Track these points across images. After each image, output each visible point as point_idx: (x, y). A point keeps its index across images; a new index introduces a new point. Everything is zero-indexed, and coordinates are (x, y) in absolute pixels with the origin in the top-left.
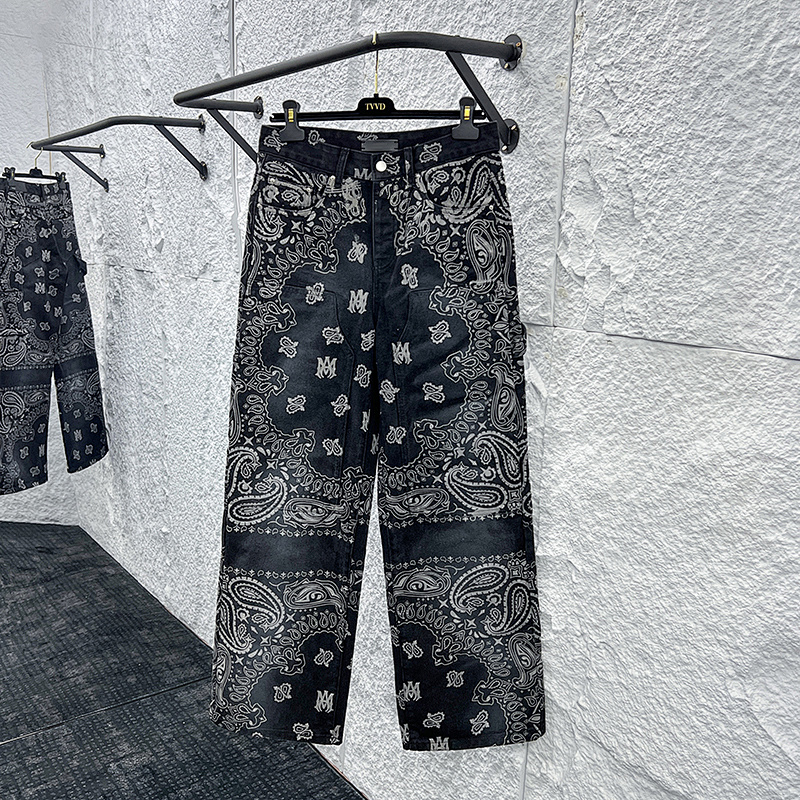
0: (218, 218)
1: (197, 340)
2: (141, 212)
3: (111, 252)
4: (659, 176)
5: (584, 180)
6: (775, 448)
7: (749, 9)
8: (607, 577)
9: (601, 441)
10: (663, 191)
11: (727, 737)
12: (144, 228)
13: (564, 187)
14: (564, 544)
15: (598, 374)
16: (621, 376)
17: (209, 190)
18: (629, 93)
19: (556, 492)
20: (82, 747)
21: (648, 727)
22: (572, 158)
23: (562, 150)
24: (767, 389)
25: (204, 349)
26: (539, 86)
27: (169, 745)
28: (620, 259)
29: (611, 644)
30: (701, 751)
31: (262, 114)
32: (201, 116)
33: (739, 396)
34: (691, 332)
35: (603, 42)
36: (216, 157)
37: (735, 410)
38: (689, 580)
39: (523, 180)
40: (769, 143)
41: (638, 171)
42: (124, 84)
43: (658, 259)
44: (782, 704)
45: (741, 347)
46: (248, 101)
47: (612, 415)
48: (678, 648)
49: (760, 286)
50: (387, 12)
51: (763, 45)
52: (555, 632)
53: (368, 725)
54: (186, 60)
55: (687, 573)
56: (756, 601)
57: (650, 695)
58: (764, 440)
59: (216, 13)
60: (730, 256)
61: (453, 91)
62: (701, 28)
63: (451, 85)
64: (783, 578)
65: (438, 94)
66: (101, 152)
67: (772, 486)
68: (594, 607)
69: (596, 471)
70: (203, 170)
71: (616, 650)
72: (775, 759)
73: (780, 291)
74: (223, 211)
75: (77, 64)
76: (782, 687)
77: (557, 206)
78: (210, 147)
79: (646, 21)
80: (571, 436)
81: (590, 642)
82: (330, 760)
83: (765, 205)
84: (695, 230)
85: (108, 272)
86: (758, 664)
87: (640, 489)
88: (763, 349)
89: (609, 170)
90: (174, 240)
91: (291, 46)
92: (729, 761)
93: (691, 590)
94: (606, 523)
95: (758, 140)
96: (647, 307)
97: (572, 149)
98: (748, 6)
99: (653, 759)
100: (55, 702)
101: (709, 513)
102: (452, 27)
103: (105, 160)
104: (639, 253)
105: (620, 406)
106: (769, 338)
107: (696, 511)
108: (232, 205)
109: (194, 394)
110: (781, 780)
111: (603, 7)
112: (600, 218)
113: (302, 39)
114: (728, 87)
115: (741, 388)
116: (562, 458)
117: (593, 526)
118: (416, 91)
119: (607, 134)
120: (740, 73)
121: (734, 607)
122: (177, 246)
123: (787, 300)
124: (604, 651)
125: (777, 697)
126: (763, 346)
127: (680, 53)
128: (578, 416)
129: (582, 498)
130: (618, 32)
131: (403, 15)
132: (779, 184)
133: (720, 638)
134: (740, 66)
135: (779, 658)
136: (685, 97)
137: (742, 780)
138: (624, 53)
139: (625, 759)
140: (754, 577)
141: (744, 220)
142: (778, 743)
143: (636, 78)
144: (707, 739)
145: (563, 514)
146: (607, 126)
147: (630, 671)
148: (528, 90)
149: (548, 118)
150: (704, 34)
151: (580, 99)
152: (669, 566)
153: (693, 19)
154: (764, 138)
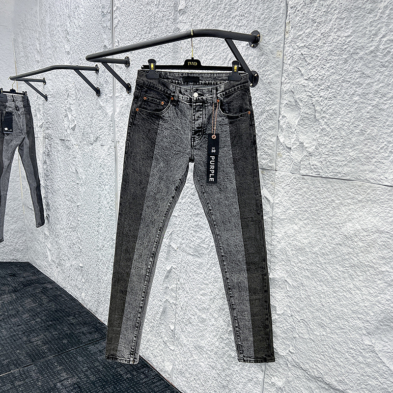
0: (104, 115)
1: (94, 174)
2: (65, 111)
3: (47, 131)
4: (328, 99)
5: (291, 100)
6: (385, 227)
7: (371, 22)
8: (304, 288)
9: (301, 223)
10: (330, 106)
11: (363, 363)
12: (66, 119)
13: (280, 103)
14: (283, 272)
15: (299, 192)
16: (310, 193)
17: (101, 101)
18: (313, 60)
19: (279, 247)
20: (43, 375)
21: (324, 359)
22: (285, 90)
23: (280, 86)
24: (381, 200)
25: (97, 179)
26: (269, 55)
27: (86, 373)
28: (308, 139)
29: (306, 320)
30: (351, 370)
31: (129, 65)
32: (97, 65)
33: (367, 202)
34: (344, 174)
35: (300, 36)
36: (105, 85)
37: (366, 209)
38: (344, 289)
39: (260, 100)
40: (381, 85)
41: (318, 97)
42: (56, 49)
43: (327, 139)
44: (389, 347)
45: (368, 181)
46: (121, 59)
47: (306, 211)
48: (339, 321)
49: (377, 153)
50: (192, 18)
51: (378, 39)
52: (278, 315)
53: (186, 360)
54: (88, 38)
55: (343, 286)
56: (376, 299)
57: (325, 344)
58: (380, 224)
59: (104, 16)
60: (362, 138)
61: (225, 57)
62: (348, 30)
63: (224, 54)
64: (389, 288)
65: (217, 58)
66: (44, 81)
67: (384, 245)
68: (298, 303)
69: (299, 238)
70: (98, 92)
71: (308, 323)
72: (387, 373)
73: (387, 155)
74: (108, 111)
75: (30, 38)
76: (389, 339)
77: (278, 112)
78: (102, 80)
79: (321, 26)
80: (286, 220)
81: (296, 319)
82: (165, 377)
83: (379, 113)
84: (346, 125)
85: (45, 141)
86: (378, 328)
87: (320, 246)
88: (379, 182)
89: (304, 96)
90: (82, 125)
91: (143, 33)
92: (364, 374)
93: (345, 294)
94: (304, 262)
95: (376, 83)
96: (322, 162)
97: (285, 85)
98: (371, 21)
99: (327, 373)
100: (27, 353)
101: (354, 258)
102: (225, 26)
103: (46, 86)
104: (318, 136)
105: (310, 207)
106: (382, 177)
107: (347, 257)
108: (112, 108)
109: (93, 200)
110: (389, 383)
111: (300, 19)
112: (299, 119)
113: (148, 29)
114: (361, 58)
115: (368, 199)
116: (282, 231)
117: (297, 263)
118: (207, 56)
119: (302, 79)
120: (366, 52)
121: (366, 302)
122: (83, 128)
123: (390, 159)
124: (302, 323)
125: (387, 344)
126: (379, 181)
127: (338, 41)
128: (289, 211)
129: (292, 250)
130: (307, 31)
131: (200, 19)
132: (386, 104)
133: (359, 316)
134: (367, 49)
135: (388, 325)
136: (340, 62)
137: (370, 383)
138: (310, 41)
139: (313, 374)
140: (376, 288)
141: (370, 121)
142: (388, 366)
143: (316, 53)
144: (353, 364)
145: (283, 257)
146: (302, 75)
147: (315, 332)
148: (263, 57)
149: (273, 70)
150: (349, 33)
151: (289, 62)
152: (334, 283)
153: (344, 26)
154: (379, 82)
